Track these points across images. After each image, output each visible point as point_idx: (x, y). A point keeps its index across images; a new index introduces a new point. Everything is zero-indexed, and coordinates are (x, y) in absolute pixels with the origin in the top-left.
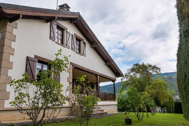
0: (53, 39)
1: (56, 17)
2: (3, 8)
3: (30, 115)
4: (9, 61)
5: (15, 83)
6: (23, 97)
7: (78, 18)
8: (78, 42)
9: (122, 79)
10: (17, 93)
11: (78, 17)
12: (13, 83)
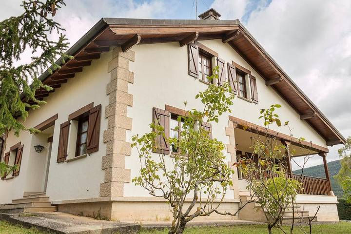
0: (193, 75)
1: (197, 33)
2: (110, 26)
3: (169, 198)
4: (126, 117)
5: (140, 141)
6: (153, 169)
7: (237, 30)
8: (240, 79)
9: (340, 152)
10: (143, 158)
11: (238, 28)
12: (136, 141)
